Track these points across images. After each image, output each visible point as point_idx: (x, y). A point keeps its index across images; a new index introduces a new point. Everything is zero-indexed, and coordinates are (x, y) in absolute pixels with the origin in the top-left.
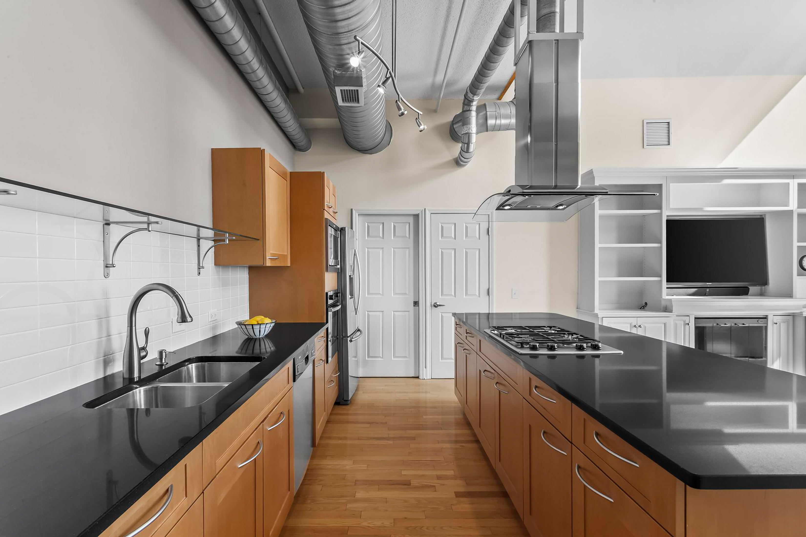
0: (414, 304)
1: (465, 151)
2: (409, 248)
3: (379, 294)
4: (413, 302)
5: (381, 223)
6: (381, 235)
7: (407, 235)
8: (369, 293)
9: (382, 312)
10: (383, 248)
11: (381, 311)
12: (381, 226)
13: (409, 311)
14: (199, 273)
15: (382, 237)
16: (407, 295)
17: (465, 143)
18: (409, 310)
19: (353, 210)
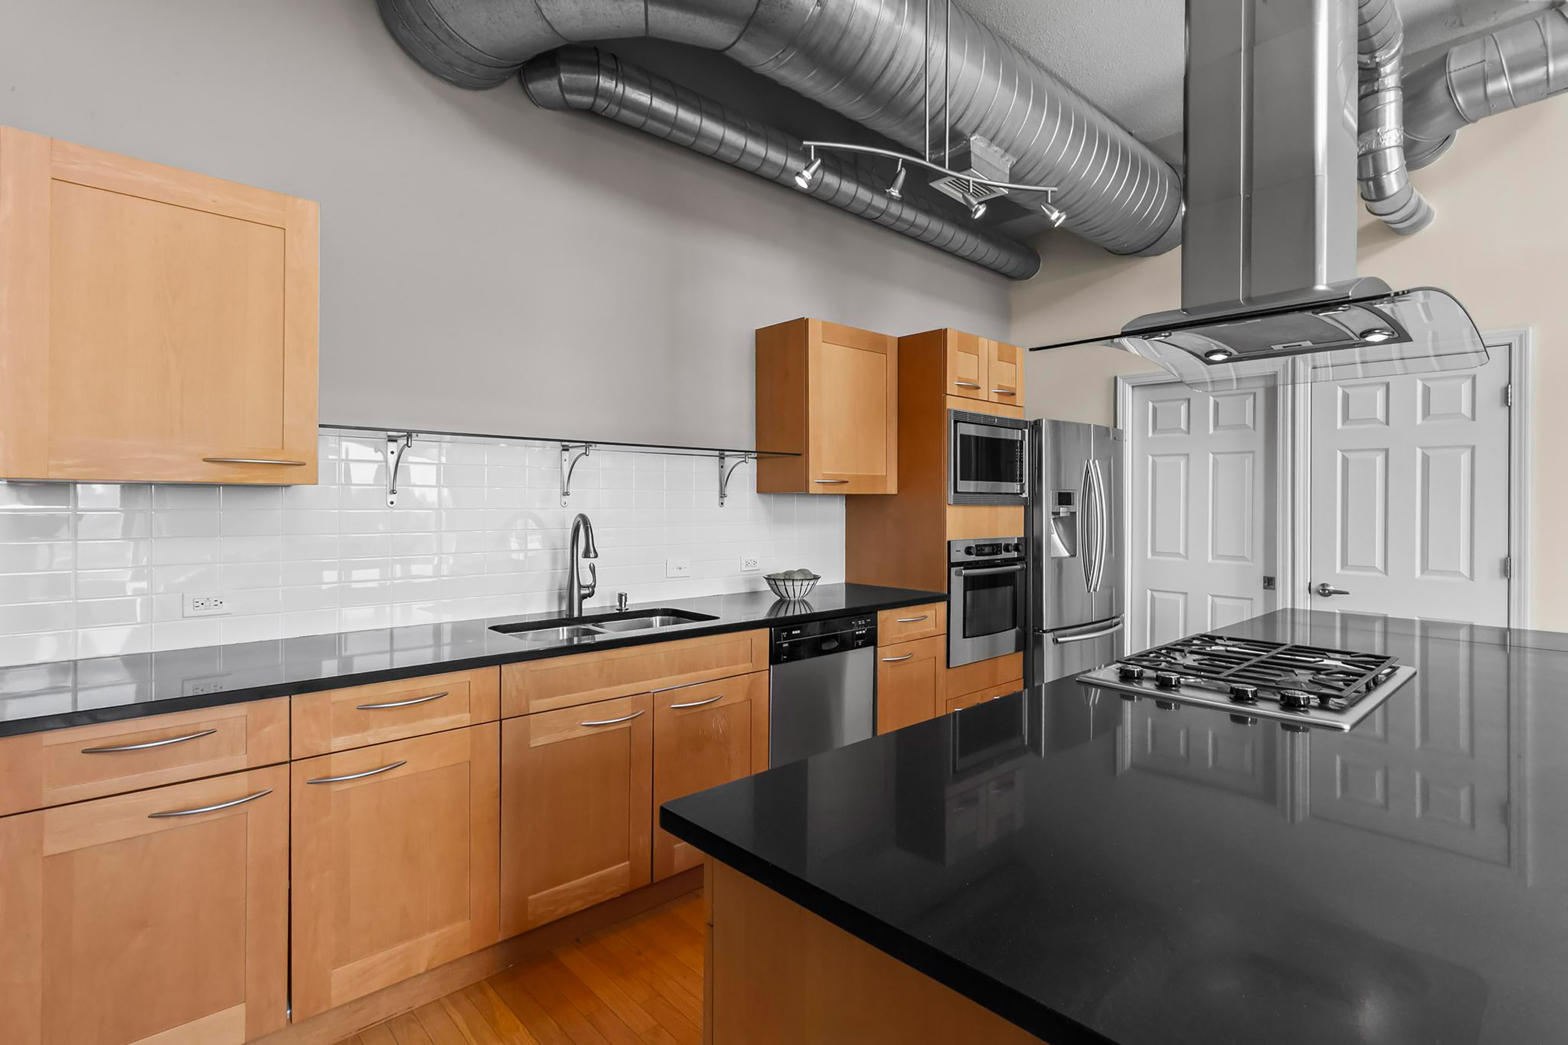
0: (1265, 582)
1: (1374, 197)
2: (1253, 452)
3: (1178, 554)
4: (1263, 578)
5: (1182, 399)
6: (1183, 426)
7: (1249, 421)
8: (1153, 552)
9: (1185, 595)
10: (1188, 455)
11: (1183, 593)
12: (1184, 408)
13: (1252, 599)
14: (722, 504)
15: (1187, 431)
16: (1247, 560)
17: (1368, 180)
18: (1251, 597)
19: (1118, 378)
